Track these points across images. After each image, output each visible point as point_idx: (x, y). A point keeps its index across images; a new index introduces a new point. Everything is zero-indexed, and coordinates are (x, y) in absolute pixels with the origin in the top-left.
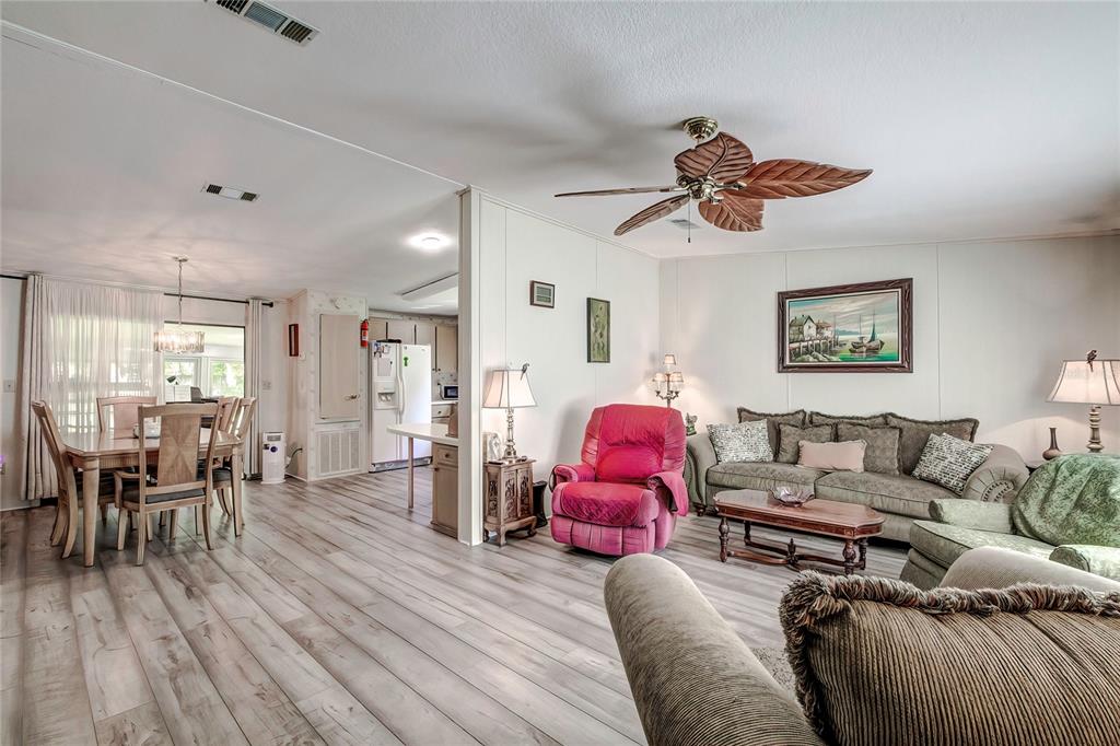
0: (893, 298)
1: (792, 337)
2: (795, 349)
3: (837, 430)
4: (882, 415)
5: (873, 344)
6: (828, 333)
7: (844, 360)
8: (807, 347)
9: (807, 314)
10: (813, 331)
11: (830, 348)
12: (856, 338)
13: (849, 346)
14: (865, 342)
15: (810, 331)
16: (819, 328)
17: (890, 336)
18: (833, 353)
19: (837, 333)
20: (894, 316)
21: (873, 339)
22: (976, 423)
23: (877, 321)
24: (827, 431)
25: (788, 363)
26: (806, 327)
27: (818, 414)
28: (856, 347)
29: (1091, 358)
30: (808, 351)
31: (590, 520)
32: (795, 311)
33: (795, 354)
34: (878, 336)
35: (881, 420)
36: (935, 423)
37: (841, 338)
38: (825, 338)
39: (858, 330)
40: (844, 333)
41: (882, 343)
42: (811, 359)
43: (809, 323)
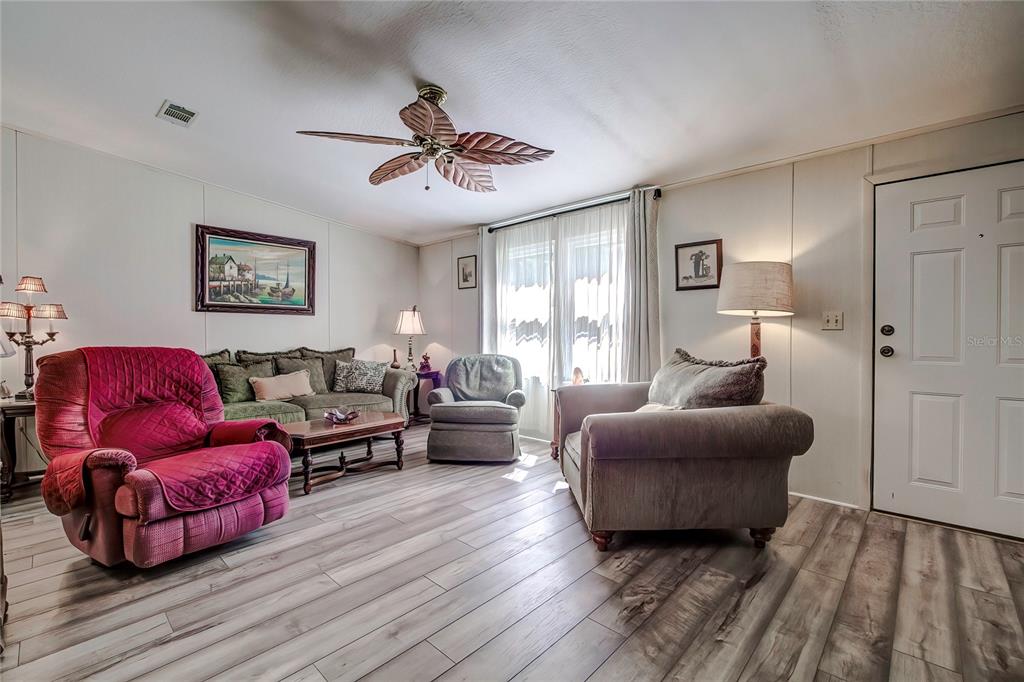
0: (301, 255)
1: (212, 274)
2: (215, 288)
3: (279, 364)
4: (299, 350)
5: (287, 290)
6: (249, 276)
7: (263, 302)
8: (228, 287)
9: (228, 254)
10: (235, 272)
11: (252, 289)
12: (273, 284)
13: (268, 290)
14: (281, 288)
15: (231, 271)
16: (241, 269)
17: (299, 284)
18: (255, 295)
19: (257, 277)
20: (301, 269)
21: (287, 286)
22: (354, 350)
23: (290, 272)
24: (269, 366)
25: (207, 301)
26: (227, 267)
27: (245, 352)
28: (274, 290)
29: (414, 310)
30: (228, 290)
31: (219, 502)
32: (215, 248)
33: (216, 292)
34: (290, 284)
35: (298, 354)
36: (335, 352)
37: (261, 282)
38: (247, 280)
39: (275, 277)
40: (264, 278)
41: (294, 290)
42: (232, 299)
43: (230, 263)
